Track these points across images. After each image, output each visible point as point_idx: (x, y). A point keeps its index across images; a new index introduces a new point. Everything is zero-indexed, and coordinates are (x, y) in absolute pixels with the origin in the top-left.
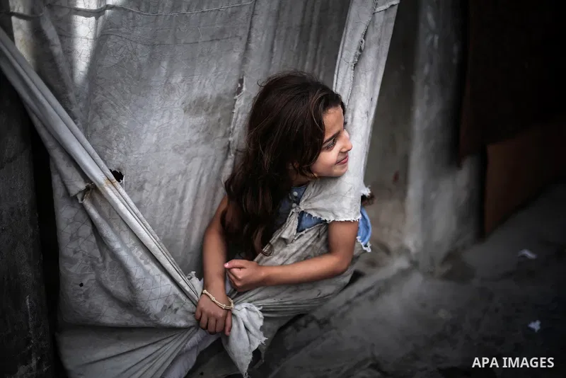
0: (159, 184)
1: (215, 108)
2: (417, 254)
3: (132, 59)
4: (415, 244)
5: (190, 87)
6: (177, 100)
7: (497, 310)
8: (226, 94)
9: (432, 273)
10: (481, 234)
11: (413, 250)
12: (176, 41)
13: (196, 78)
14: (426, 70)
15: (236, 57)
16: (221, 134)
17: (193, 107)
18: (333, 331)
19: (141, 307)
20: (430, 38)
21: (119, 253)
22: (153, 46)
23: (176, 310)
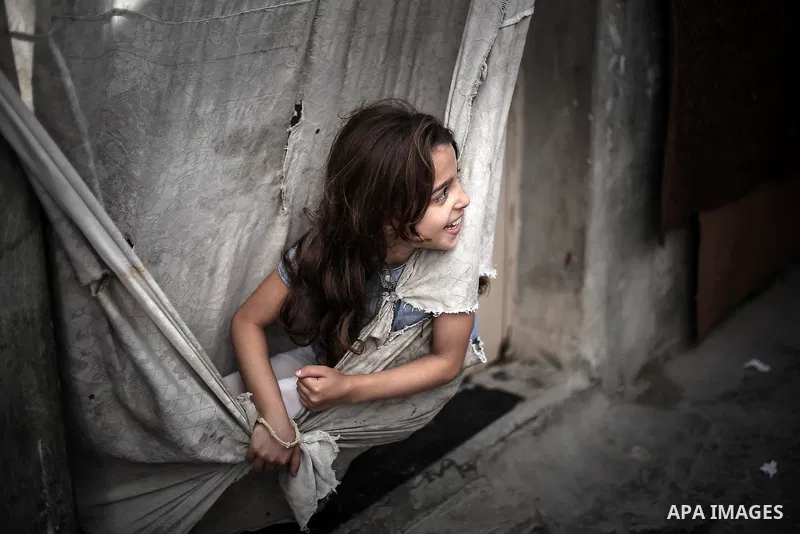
0: (182, 253)
1: (260, 144)
2: (598, 369)
3: (149, 85)
4: (596, 355)
5: (224, 116)
6: (205, 139)
7: (715, 447)
8: (275, 125)
9: (621, 395)
10: (693, 338)
11: (594, 363)
12: (205, 56)
13: (231, 104)
14: (609, 105)
15: (289, 74)
16: (268, 179)
17: (228, 145)
18: (482, 480)
19: (170, 435)
20: (613, 60)
21: (143, 366)
22: (175, 67)
23: (221, 439)
